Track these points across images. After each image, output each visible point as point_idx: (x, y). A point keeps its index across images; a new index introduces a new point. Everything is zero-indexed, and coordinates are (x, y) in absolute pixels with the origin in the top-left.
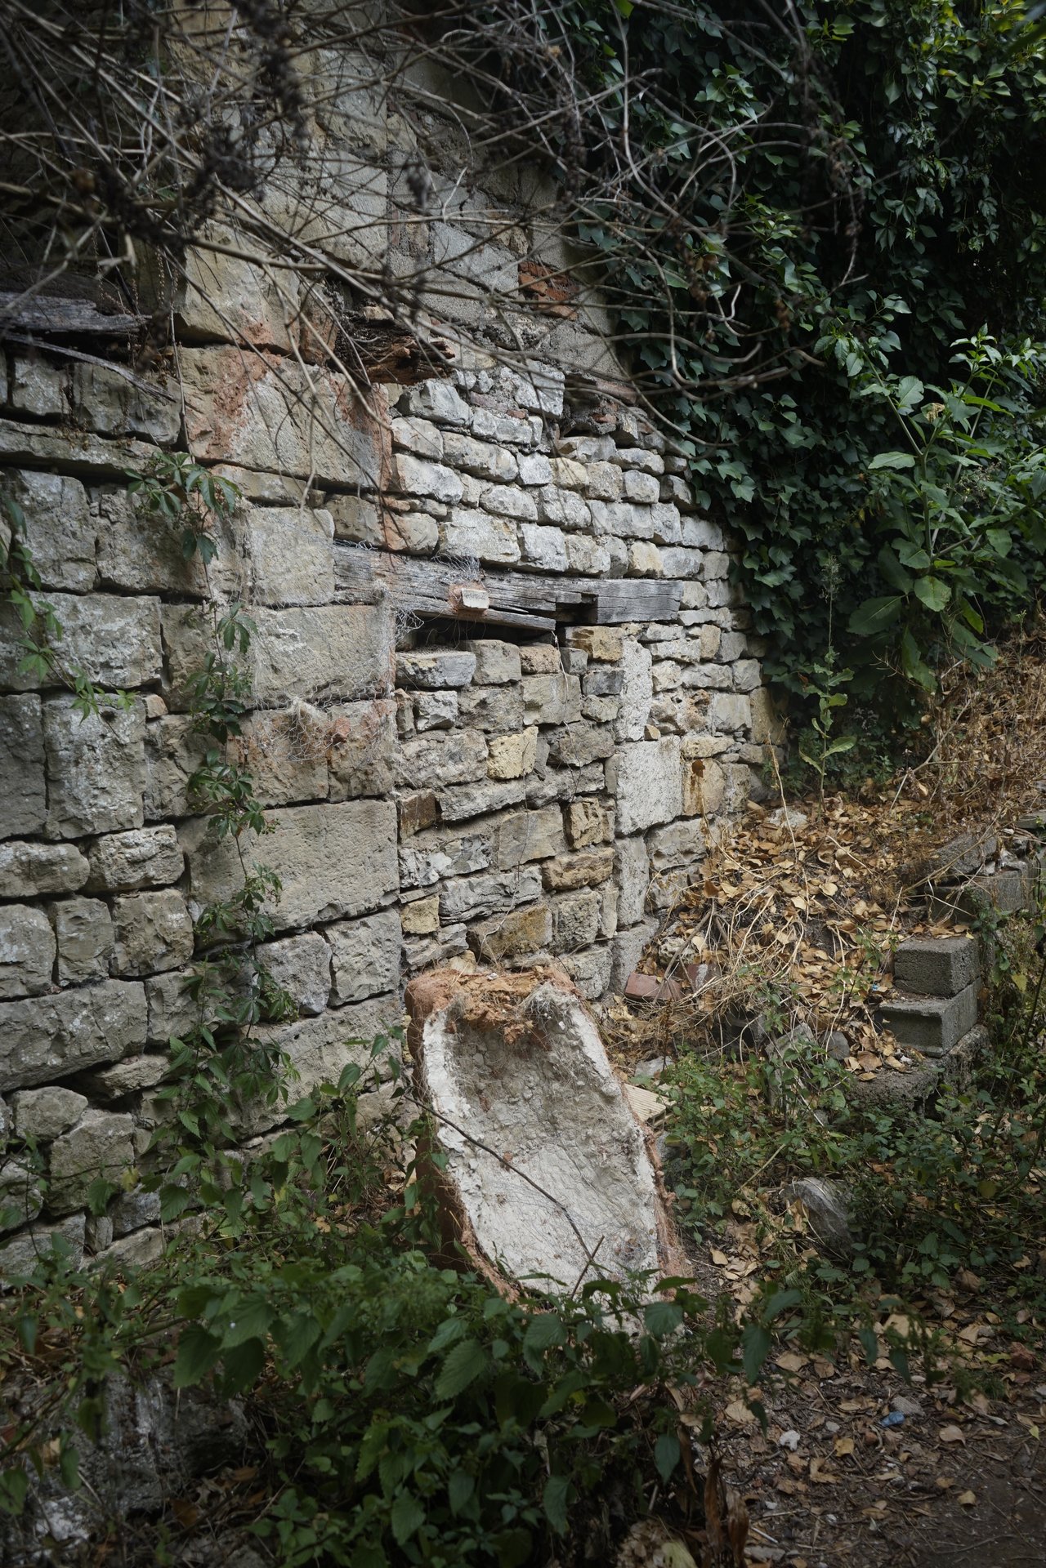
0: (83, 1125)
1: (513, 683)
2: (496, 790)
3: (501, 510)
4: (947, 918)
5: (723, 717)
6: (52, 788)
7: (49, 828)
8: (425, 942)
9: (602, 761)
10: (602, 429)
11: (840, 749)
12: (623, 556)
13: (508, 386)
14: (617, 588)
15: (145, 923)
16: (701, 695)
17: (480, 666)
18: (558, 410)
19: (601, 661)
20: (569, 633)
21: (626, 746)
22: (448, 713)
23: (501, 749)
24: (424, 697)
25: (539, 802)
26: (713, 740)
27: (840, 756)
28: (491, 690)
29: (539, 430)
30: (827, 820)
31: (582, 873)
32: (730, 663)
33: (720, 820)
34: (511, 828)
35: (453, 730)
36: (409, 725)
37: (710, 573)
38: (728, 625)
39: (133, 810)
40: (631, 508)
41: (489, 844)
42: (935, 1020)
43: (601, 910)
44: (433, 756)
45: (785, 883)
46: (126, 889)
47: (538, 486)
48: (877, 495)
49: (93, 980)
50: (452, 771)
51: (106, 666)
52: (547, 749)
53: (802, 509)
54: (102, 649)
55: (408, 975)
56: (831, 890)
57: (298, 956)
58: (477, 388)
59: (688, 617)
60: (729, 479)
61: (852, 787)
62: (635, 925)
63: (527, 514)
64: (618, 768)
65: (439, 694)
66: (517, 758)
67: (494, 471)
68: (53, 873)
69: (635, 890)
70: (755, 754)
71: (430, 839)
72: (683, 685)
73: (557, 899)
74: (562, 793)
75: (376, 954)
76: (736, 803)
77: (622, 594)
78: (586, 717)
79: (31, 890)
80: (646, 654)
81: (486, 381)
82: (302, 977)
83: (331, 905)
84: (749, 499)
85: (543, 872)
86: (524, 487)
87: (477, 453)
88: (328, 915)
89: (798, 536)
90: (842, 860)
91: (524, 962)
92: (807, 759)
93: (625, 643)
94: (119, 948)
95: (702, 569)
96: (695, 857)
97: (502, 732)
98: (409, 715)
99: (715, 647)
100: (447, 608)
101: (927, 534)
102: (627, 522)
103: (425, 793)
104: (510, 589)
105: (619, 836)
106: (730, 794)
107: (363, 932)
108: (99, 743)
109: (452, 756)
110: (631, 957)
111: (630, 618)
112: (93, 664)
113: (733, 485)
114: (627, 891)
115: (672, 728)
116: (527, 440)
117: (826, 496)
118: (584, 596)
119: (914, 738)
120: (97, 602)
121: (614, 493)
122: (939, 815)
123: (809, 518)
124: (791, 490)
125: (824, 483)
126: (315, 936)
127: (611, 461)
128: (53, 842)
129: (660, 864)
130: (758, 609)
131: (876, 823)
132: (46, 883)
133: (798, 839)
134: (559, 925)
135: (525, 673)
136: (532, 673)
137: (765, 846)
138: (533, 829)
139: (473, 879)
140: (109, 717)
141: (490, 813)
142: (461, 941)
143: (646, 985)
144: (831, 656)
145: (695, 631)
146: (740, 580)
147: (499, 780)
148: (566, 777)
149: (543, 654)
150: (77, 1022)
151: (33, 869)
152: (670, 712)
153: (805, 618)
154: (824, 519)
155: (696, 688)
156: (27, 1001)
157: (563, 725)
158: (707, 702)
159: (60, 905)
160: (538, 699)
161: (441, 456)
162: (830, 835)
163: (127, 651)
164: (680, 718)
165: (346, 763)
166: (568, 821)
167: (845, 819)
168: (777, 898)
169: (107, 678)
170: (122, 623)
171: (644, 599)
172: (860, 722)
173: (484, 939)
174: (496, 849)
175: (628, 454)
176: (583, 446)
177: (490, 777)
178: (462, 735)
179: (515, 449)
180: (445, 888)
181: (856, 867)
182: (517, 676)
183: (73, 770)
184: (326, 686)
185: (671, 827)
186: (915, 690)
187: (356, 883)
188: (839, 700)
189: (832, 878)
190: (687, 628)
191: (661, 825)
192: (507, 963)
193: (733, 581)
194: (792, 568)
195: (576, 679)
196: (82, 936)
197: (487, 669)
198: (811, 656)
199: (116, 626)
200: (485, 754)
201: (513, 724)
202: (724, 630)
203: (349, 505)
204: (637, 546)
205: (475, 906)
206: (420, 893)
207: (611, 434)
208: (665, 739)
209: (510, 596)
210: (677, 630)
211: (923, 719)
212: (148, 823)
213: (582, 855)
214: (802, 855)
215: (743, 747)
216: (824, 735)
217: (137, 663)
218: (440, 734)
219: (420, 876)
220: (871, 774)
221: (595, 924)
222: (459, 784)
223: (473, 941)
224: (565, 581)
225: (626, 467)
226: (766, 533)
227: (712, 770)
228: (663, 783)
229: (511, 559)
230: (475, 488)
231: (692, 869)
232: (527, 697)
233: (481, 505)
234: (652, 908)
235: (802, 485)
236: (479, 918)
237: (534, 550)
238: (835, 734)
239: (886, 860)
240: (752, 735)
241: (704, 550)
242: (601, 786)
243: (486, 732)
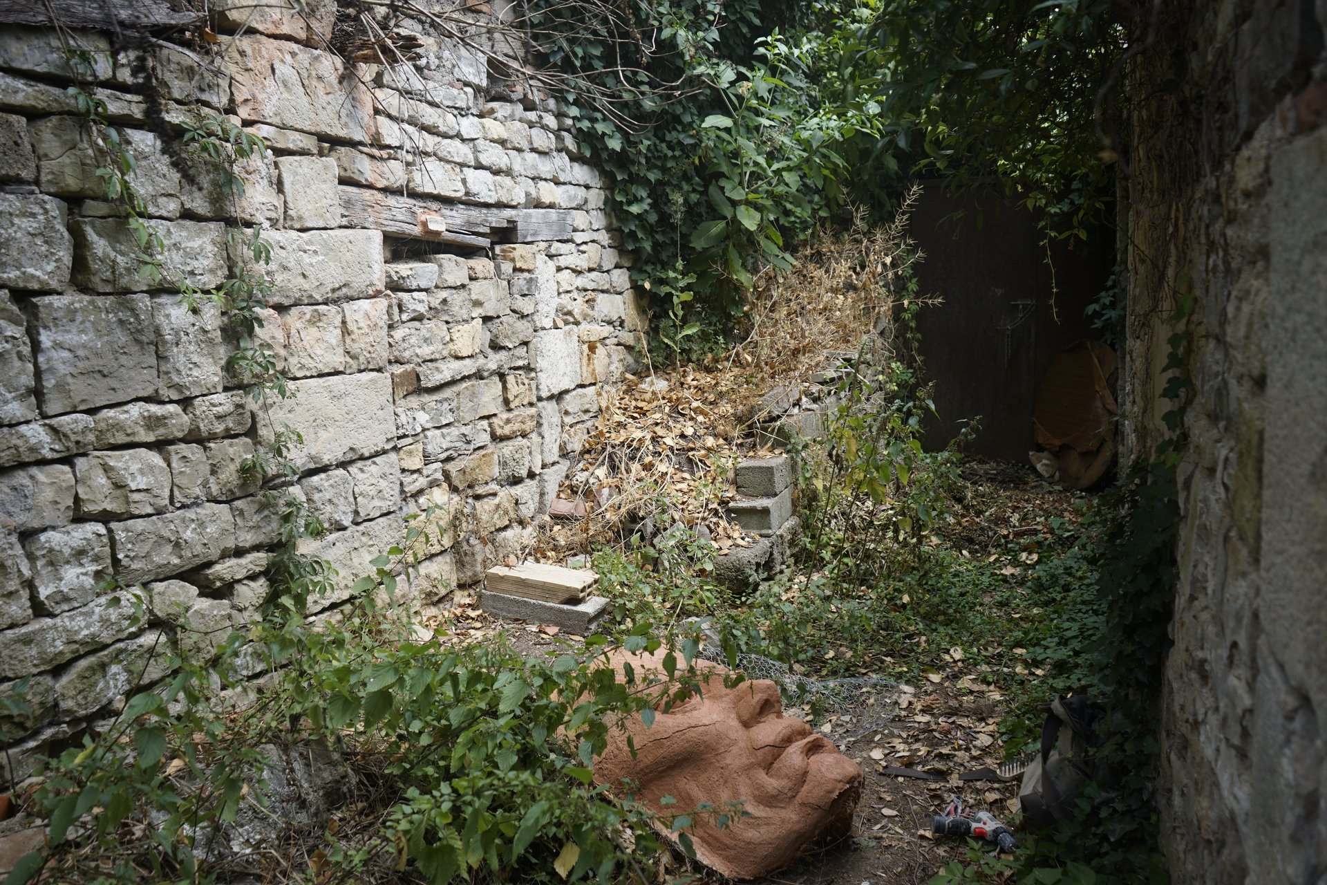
0: (196, 607)
1: (463, 286)
2: (458, 364)
3: (449, 158)
4: (769, 444)
5: (606, 312)
6: (162, 363)
7: (161, 392)
8: (415, 476)
9: (526, 343)
10: (514, 96)
11: (689, 332)
12: (534, 193)
13: (448, 65)
14: (530, 215)
15: (228, 461)
16: (590, 295)
17: (441, 274)
18: (484, 83)
19: (521, 270)
20: (498, 249)
21: (541, 333)
22: (422, 308)
23: (458, 334)
24: (405, 296)
25: (486, 374)
26: (600, 328)
27: (688, 338)
28: (449, 291)
29: (471, 97)
30: (682, 384)
31: (517, 426)
32: (608, 272)
33: (607, 388)
34: (467, 393)
35: (425, 321)
36: (396, 318)
37: (592, 205)
38: (606, 243)
39: (216, 379)
40: (536, 155)
41: (454, 404)
42: (766, 512)
43: (530, 453)
44: (413, 340)
45: (658, 429)
46: (213, 437)
47: (473, 140)
48: (707, 146)
49: (196, 504)
50: (426, 351)
51: (192, 273)
52: (488, 336)
53: (654, 157)
54: (189, 261)
55: (405, 500)
56: (689, 431)
57: (331, 486)
58: (428, 67)
59: (579, 237)
60: (604, 134)
61: (698, 360)
62: (553, 464)
63: (466, 161)
64: (536, 349)
65: (415, 294)
66: (469, 342)
67: (442, 129)
68: (165, 425)
69: (552, 437)
70: (629, 338)
71: (414, 401)
72: (577, 288)
73: (501, 445)
74: (500, 367)
75: (383, 484)
76: (617, 375)
77: (534, 220)
78: (514, 311)
79: (151, 438)
80: (552, 265)
81: (434, 62)
82: (335, 500)
83: (352, 449)
84: (618, 150)
85: (490, 425)
86: (463, 140)
87: (430, 115)
88: (350, 456)
89: (653, 176)
90: (695, 410)
91: (480, 490)
92: (666, 341)
93: (538, 256)
94: (212, 480)
95: (586, 202)
96: (591, 414)
97: (458, 322)
98: (396, 310)
99: (597, 260)
100: (417, 231)
101: (742, 175)
102: (535, 167)
103: (409, 367)
104: (458, 216)
105: (540, 399)
106: (612, 368)
107: (373, 468)
108: (191, 330)
109: (426, 340)
110: (552, 488)
111: (540, 238)
112: (183, 272)
113: (606, 138)
114: (547, 439)
115: (572, 320)
116: (464, 106)
117: (671, 147)
118: (509, 222)
119: (739, 323)
120: (183, 226)
121: (525, 145)
122: (760, 376)
123: (659, 163)
124: (647, 143)
125: (668, 137)
126: (341, 471)
127: (520, 120)
128: (163, 403)
129: (568, 420)
130: (627, 231)
131: (717, 383)
132: (161, 432)
133: (664, 398)
134: (503, 464)
135: (471, 279)
136: (476, 279)
137: (640, 404)
138: (482, 394)
139: (444, 430)
140: (195, 311)
141: (453, 382)
142: (439, 476)
143: (564, 507)
144: (680, 265)
145: (583, 248)
146: (614, 210)
147: (457, 358)
148: (503, 355)
149: (482, 265)
150: (189, 532)
151: (152, 422)
152: (570, 308)
153: (660, 238)
154: (670, 164)
155: (586, 290)
156: (154, 518)
157: (498, 317)
158: (594, 300)
159: (171, 448)
160: (481, 298)
161: (406, 117)
162: (686, 393)
163: (206, 263)
164: (576, 312)
165: (355, 346)
166: (505, 388)
167: (695, 383)
168: (653, 439)
169: (193, 282)
170: (200, 242)
171: (549, 224)
172: (700, 313)
173: (454, 474)
174: (458, 408)
175: (532, 116)
176: (502, 109)
177: (451, 356)
178: (431, 324)
179: (456, 112)
180: (426, 437)
181: (705, 415)
182: (466, 281)
183: (175, 350)
184: (340, 288)
185: (574, 393)
186: (738, 287)
187: (368, 433)
188: (687, 296)
189: (690, 423)
190: (578, 245)
191: (567, 392)
192: (470, 492)
193: (608, 210)
194: (649, 201)
195: (505, 283)
196: (188, 470)
197: (445, 276)
198: (664, 266)
199: (196, 244)
200: (448, 338)
201: (465, 317)
202: (604, 247)
203: (346, 155)
204: (542, 184)
205: (447, 450)
206: (409, 440)
207: (520, 100)
208: (568, 327)
209: (458, 221)
210: (571, 246)
211: (745, 309)
212: (226, 389)
213: (515, 413)
214: (667, 409)
215: (620, 334)
216: (678, 322)
217: (212, 271)
218: (417, 324)
219: (409, 427)
220: (711, 350)
221: (527, 465)
222: (431, 361)
223: (447, 475)
224: (495, 211)
225: (531, 125)
226: (630, 175)
227: (601, 350)
228: (568, 360)
229: (459, 195)
230: (429, 142)
231: (589, 424)
232: (474, 297)
233: (435, 154)
234: (564, 454)
235: (654, 139)
236: (449, 459)
237: (474, 188)
238: (685, 321)
239: (726, 408)
240: (625, 324)
241: (587, 187)
242: (526, 362)
243: (447, 322)
